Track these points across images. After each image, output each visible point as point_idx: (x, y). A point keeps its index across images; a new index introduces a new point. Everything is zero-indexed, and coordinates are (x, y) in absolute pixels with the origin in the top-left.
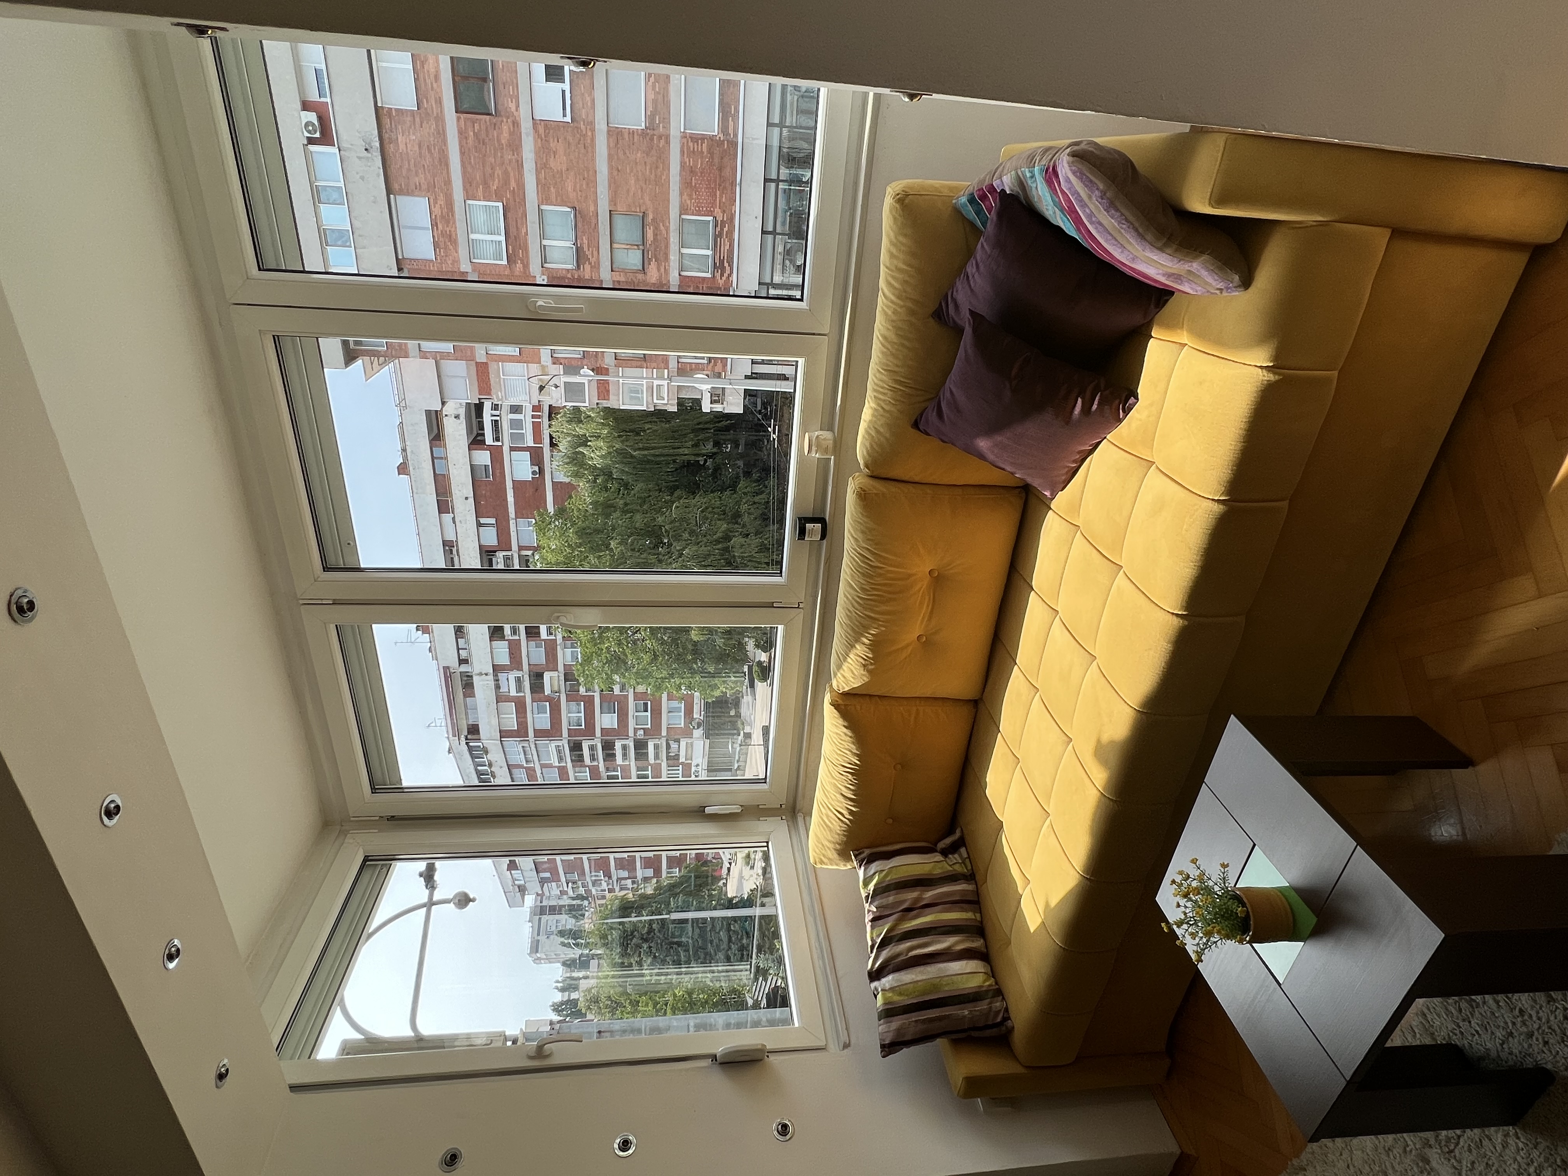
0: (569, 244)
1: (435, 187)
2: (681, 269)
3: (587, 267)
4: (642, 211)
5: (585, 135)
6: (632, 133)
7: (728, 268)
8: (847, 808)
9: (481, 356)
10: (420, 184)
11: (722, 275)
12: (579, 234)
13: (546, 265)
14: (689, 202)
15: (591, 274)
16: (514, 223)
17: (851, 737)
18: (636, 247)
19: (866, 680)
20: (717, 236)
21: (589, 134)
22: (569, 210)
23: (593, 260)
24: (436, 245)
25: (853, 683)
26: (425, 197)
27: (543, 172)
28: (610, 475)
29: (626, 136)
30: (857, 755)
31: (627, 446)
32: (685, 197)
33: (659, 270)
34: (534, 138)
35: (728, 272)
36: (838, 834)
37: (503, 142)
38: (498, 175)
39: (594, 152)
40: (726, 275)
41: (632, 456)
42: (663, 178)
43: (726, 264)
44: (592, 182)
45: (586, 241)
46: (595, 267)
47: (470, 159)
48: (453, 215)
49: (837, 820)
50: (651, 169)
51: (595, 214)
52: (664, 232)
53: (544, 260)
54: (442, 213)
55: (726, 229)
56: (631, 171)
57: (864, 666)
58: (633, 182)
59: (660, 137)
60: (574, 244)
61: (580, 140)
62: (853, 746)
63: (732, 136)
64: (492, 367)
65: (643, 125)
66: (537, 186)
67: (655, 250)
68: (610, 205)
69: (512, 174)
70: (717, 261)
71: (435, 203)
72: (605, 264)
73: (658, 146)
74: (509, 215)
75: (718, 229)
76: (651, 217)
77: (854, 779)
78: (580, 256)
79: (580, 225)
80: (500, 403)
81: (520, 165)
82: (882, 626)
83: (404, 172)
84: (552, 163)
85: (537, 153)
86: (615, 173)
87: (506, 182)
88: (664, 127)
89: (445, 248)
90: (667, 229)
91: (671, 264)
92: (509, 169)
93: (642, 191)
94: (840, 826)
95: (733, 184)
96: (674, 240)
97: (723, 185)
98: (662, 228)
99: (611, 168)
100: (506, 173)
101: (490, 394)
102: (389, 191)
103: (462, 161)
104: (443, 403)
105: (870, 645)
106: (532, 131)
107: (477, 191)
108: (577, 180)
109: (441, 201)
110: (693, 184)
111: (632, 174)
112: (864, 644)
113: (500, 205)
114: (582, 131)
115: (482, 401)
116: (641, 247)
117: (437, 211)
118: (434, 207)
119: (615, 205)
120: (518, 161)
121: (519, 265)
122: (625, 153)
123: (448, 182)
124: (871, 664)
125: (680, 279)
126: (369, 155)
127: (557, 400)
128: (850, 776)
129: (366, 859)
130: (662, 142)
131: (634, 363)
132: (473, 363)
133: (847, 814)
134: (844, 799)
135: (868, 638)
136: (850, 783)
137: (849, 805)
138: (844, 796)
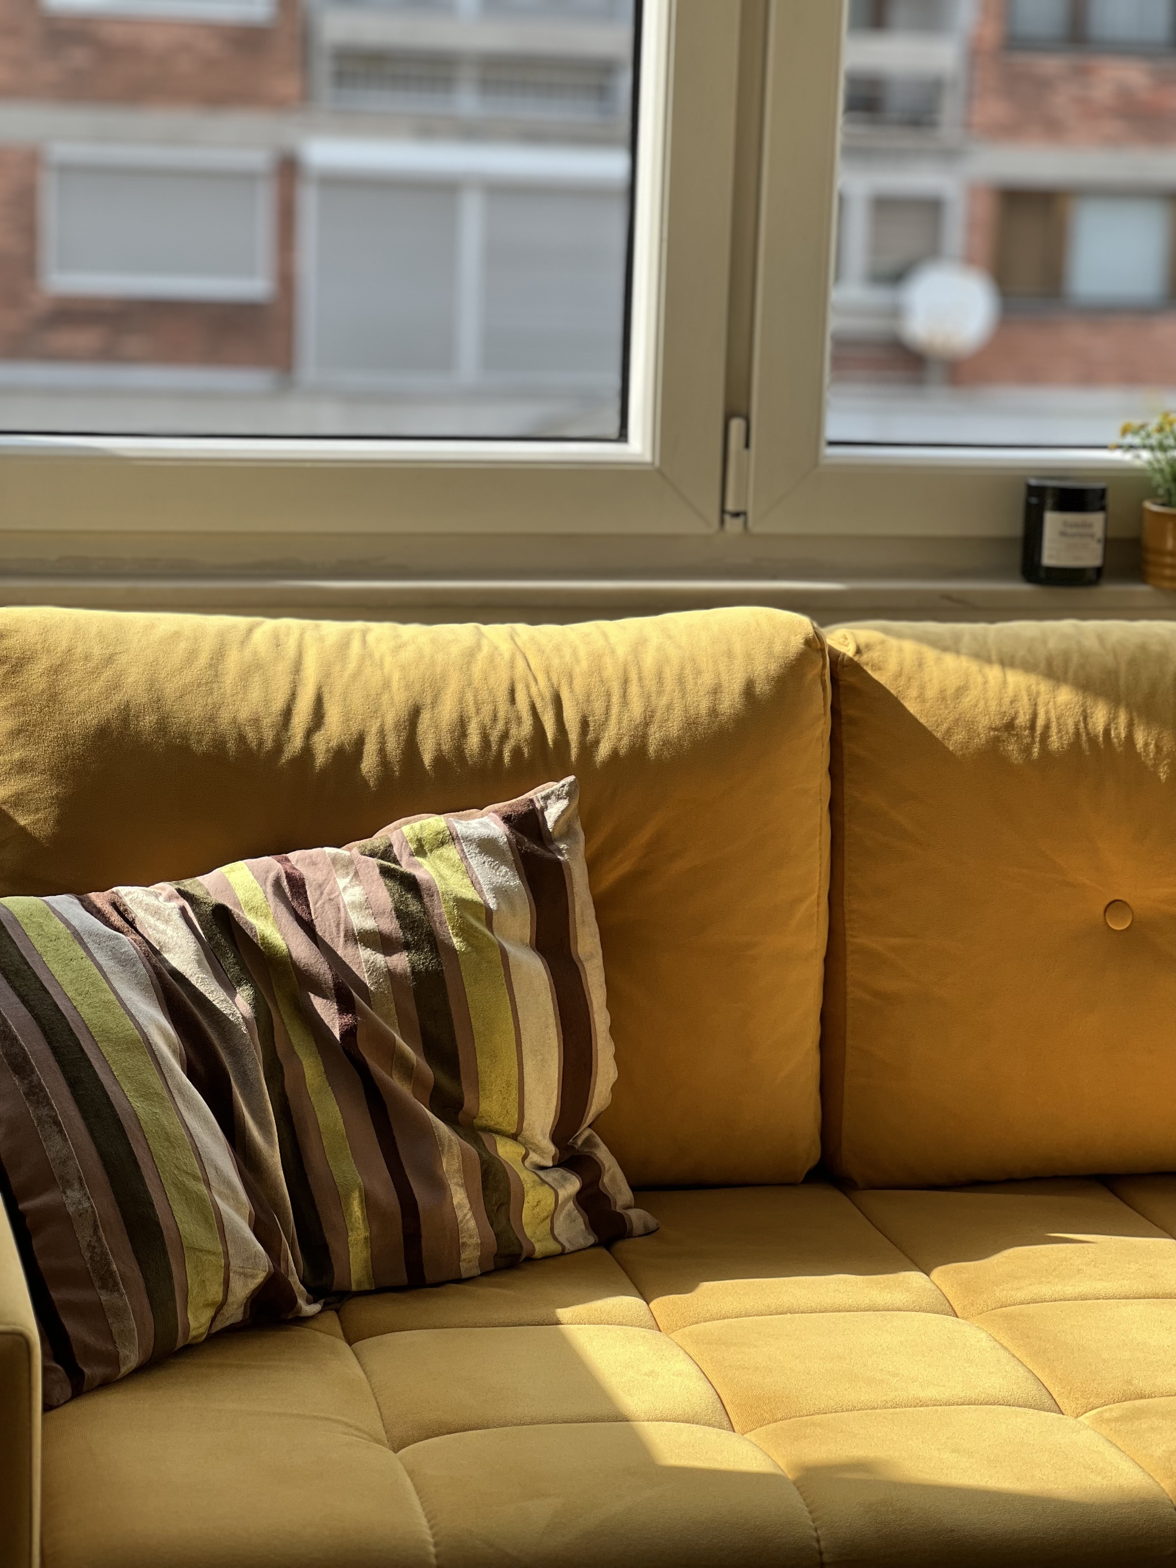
8: (360, 741)
17: (713, 712)
25: (921, 698)
30: (638, 749)
36: (212, 719)
49: (278, 705)
62: (674, 728)
77: (517, 752)
105: (1092, 740)
112: (1086, 715)
133: (334, 743)
134: (404, 714)
135: (1113, 726)
136: (494, 737)
137: (382, 743)
138: (415, 713)
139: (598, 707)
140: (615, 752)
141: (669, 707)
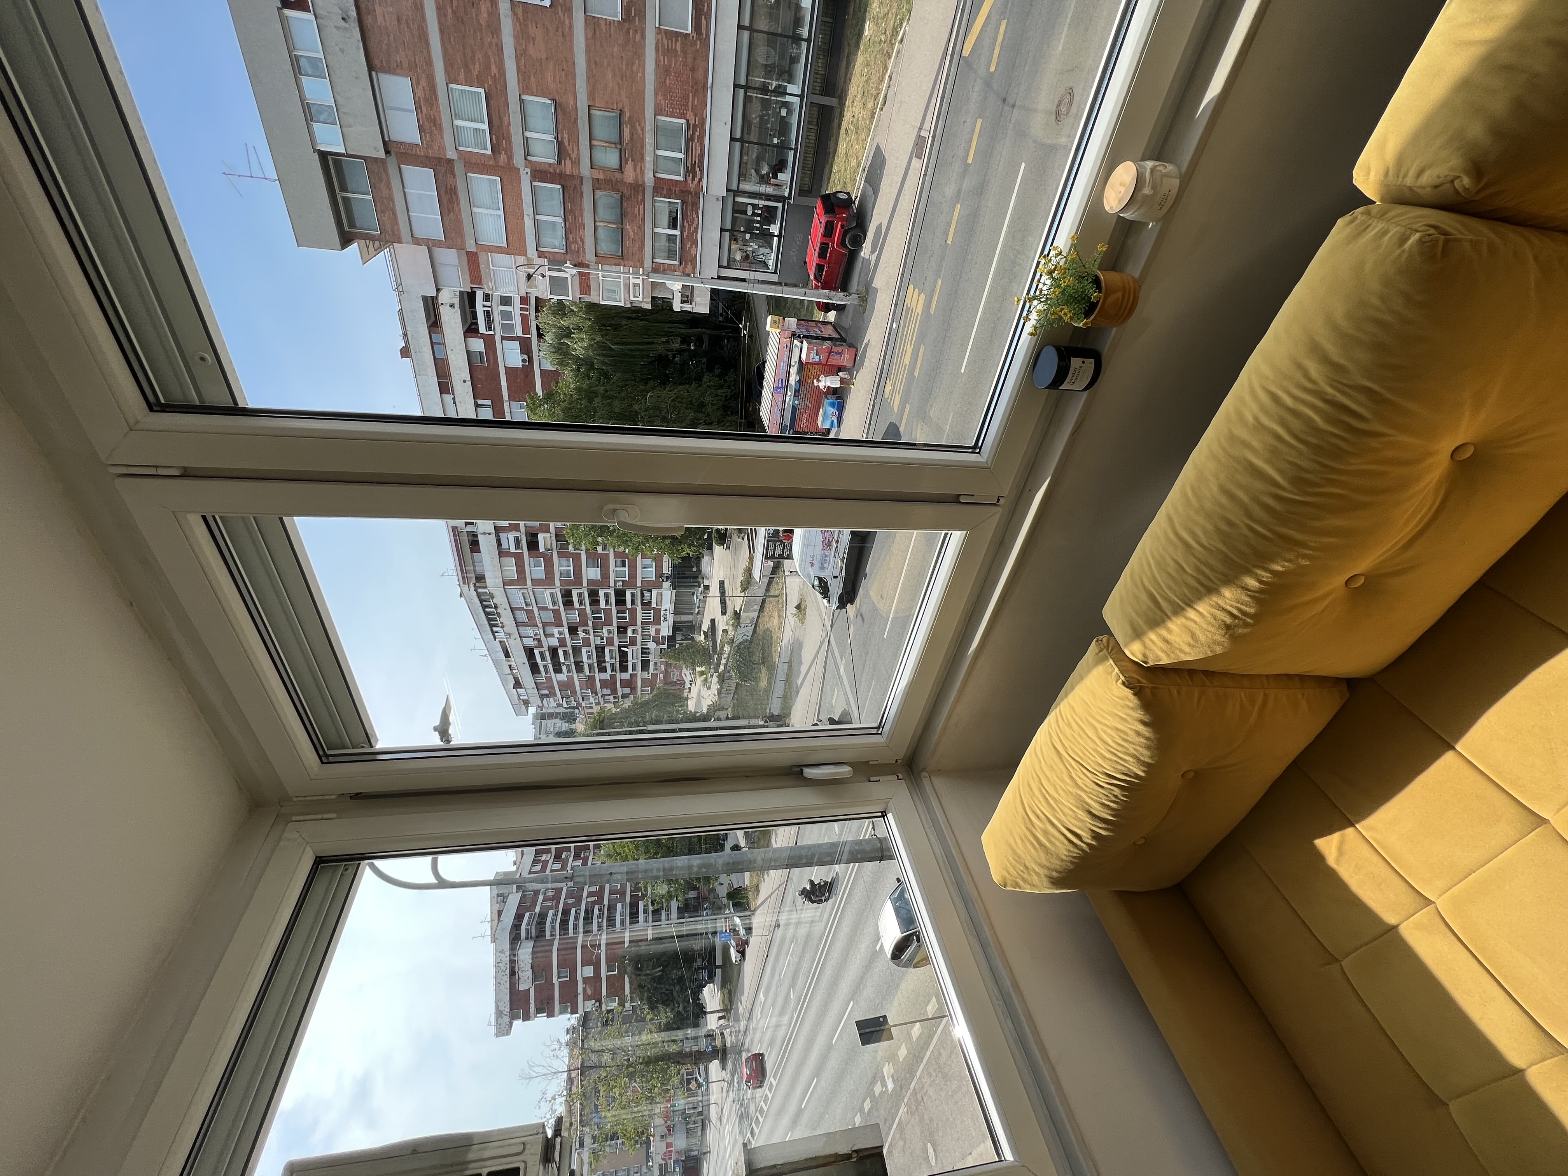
0: (550, 138)
1: (417, 67)
2: (655, 172)
3: (568, 163)
4: (619, 108)
5: (563, 23)
6: (609, 23)
7: (699, 173)
8: (1092, 831)
9: (471, 247)
10: (401, 61)
11: (693, 179)
12: (560, 128)
13: (529, 158)
14: (663, 103)
15: (572, 169)
16: (497, 112)
17: (1147, 739)
18: (613, 146)
19: (1219, 650)
20: (689, 140)
21: (567, 22)
22: (549, 102)
23: (574, 156)
24: (421, 128)
25: (1186, 653)
26: (406, 76)
27: (523, 58)
28: (591, 366)
29: (603, 26)
31: (606, 340)
32: (660, 97)
33: (635, 170)
34: (513, 21)
35: (699, 176)
36: (1062, 860)
37: (482, 22)
38: (479, 59)
39: (572, 41)
40: (697, 179)
41: (611, 349)
42: (640, 75)
43: (697, 169)
44: (571, 74)
45: (566, 136)
46: (575, 163)
47: (450, 38)
48: (436, 99)
49: (1066, 842)
50: (627, 65)
51: (574, 107)
52: (640, 132)
53: (527, 153)
54: (425, 95)
55: (697, 133)
56: (609, 65)
57: (1228, 627)
58: (610, 77)
59: (636, 31)
60: (555, 138)
61: (558, 28)
62: (1146, 752)
63: (704, 37)
64: (482, 257)
65: (620, 16)
66: (518, 74)
67: (632, 149)
68: (589, 99)
69: (492, 60)
70: (689, 165)
71: (418, 83)
72: (585, 161)
73: (634, 41)
74: (492, 102)
75: (691, 132)
76: (627, 115)
77: (1123, 796)
78: (561, 151)
79: (559, 117)
80: (490, 292)
81: (500, 49)
82: (1304, 556)
83: (384, 47)
84: (531, 50)
85: (516, 38)
86: (593, 66)
87: (488, 67)
88: (639, 20)
89: (431, 134)
90: (643, 129)
91: (647, 165)
92: (490, 53)
93: (619, 88)
94: (1069, 851)
95: (705, 87)
96: (649, 140)
97: (695, 87)
98: (638, 128)
99: (588, 61)
100: (486, 57)
101: (480, 283)
102: (371, 68)
103: (442, 40)
104: (438, 290)
105: (1261, 591)
106: (510, 12)
107: (459, 75)
108: (557, 70)
109: (423, 83)
110: (668, 84)
111: (609, 69)
112: (1245, 588)
113: (482, 91)
114: (560, 18)
115: (475, 290)
116: (619, 146)
117: (419, 93)
118: (417, 87)
119: (594, 100)
120: (497, 45)
121: (503, 157)
122: (602, 46)
123: (429, 63)
124: (1246, 625)
125: (655, 180)
126: (347, 26)
127: (543, 293)
128: (1117, 791)
129: (320, 862)
130: (638, 37)
131: (613, 261)
132: (464, 252)
133: (1090, 837)
134: (1089, 816)
135: (1261, 578)
136: (1113, 799)
137: (1097, 827)
138: (1090, 813)
139: (1120, 767)
140: (1144, 771)
141: (1135, 749)
